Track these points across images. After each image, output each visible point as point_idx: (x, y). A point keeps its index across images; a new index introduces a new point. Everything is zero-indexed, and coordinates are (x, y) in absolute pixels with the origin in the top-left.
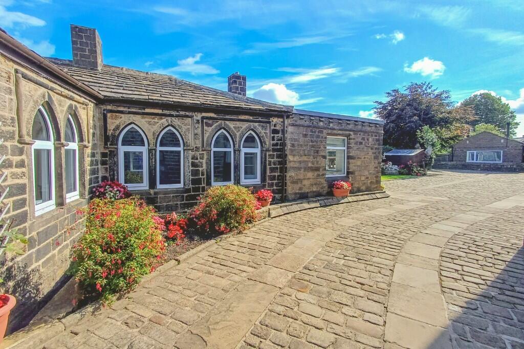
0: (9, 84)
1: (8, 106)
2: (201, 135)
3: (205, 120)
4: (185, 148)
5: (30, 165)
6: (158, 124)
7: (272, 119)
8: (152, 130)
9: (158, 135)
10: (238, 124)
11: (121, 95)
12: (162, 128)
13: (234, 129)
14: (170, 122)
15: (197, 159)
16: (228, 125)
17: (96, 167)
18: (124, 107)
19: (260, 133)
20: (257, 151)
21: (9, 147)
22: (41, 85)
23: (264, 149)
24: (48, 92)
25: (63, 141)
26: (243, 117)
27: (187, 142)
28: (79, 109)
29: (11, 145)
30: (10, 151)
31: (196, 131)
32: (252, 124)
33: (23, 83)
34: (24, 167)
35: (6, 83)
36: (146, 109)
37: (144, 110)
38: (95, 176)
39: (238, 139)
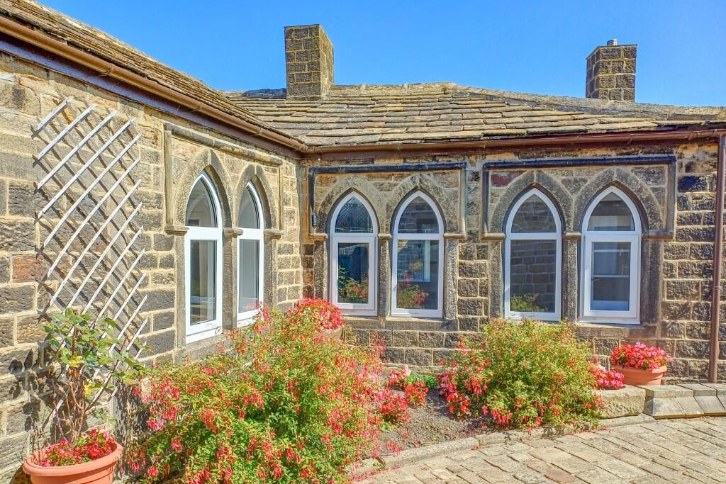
0: (155, 148)
1: (152, 179)
2: (481, 205)
3: (491, 173)
4: (447, 234)
5: (181, 264)
6: (395, 188)
7: (680, 150)
8: (386, 201)
9: (396, 211)
10: (575, 173)
11: (337, 139)
12: (403, 195)
13: (562, 186)
14: (418, 181)
15: (471, 257)
16: (548, 178)
17: (295, 270)
18: (341, 161)
19: (640, 191)
20: (633, 238)
21: (152, 238)
22: (201, 142)
23: (652, 233)
24: (212, 151)
25: (235, 227)
26: (588, 154)
27: (450, 222)
28: (265, 173)
29: (155, 235)
30: (153, 243)
31: (470, 198)
32: (614, 169)
33: (175, 141)
34: (172, 267)
35: (152, 146)
36: (376, 162)
37: (373, 162)
38: (292, 286)
39: (573, 210)
